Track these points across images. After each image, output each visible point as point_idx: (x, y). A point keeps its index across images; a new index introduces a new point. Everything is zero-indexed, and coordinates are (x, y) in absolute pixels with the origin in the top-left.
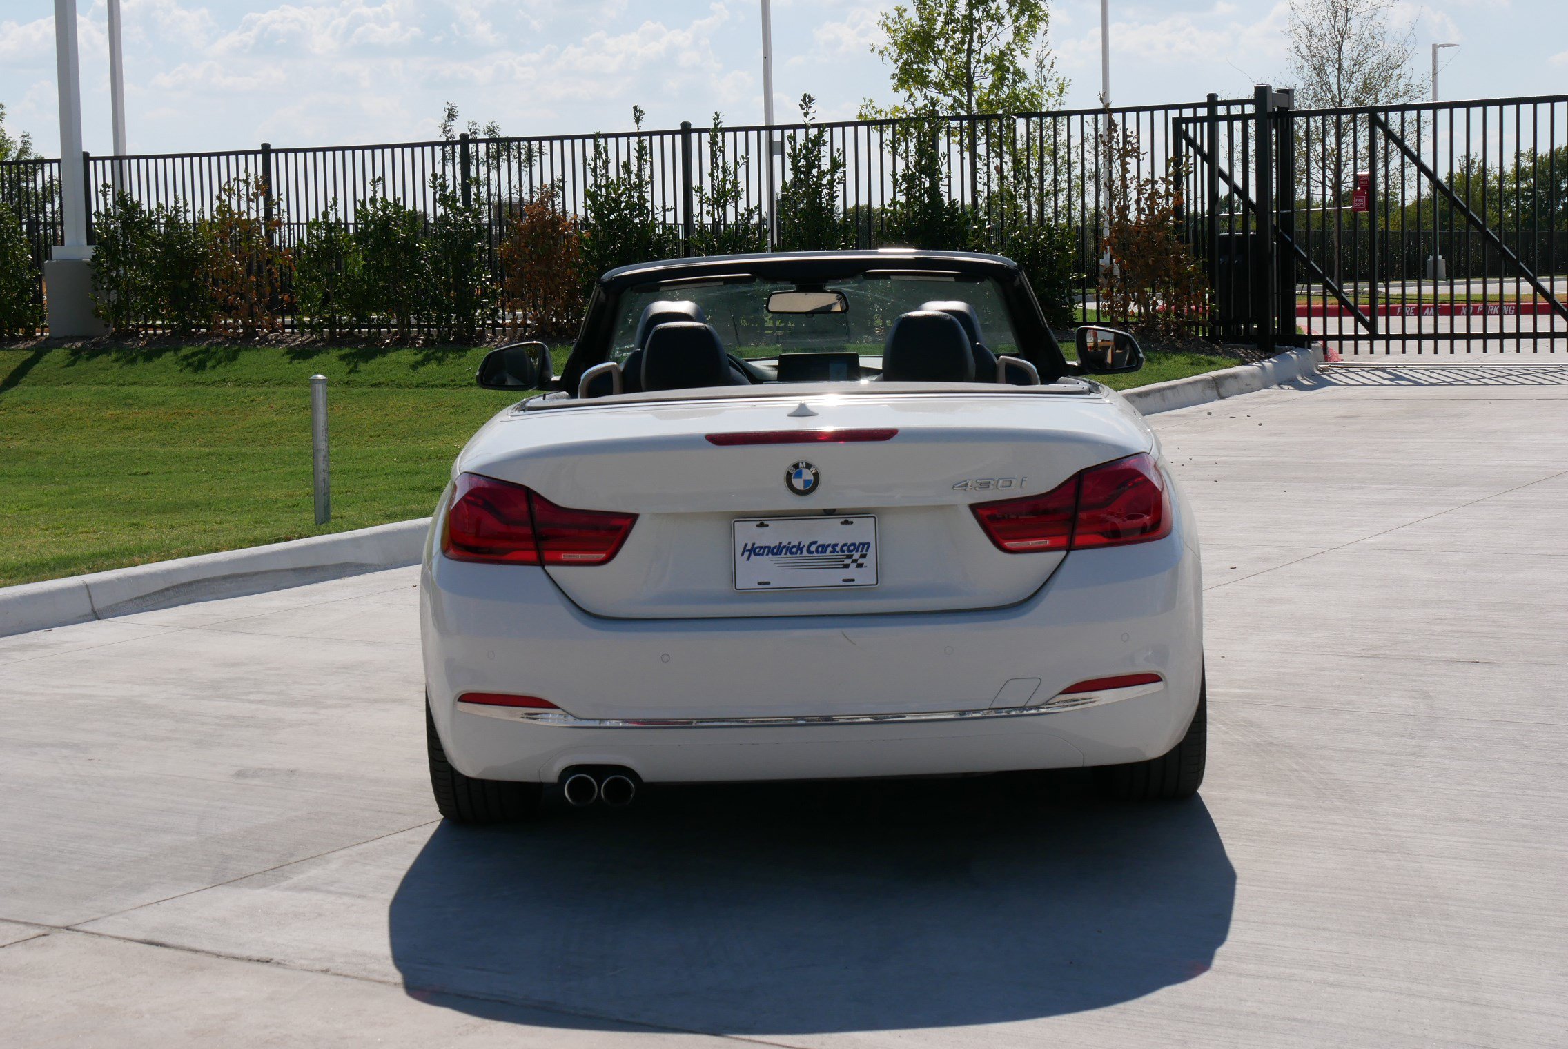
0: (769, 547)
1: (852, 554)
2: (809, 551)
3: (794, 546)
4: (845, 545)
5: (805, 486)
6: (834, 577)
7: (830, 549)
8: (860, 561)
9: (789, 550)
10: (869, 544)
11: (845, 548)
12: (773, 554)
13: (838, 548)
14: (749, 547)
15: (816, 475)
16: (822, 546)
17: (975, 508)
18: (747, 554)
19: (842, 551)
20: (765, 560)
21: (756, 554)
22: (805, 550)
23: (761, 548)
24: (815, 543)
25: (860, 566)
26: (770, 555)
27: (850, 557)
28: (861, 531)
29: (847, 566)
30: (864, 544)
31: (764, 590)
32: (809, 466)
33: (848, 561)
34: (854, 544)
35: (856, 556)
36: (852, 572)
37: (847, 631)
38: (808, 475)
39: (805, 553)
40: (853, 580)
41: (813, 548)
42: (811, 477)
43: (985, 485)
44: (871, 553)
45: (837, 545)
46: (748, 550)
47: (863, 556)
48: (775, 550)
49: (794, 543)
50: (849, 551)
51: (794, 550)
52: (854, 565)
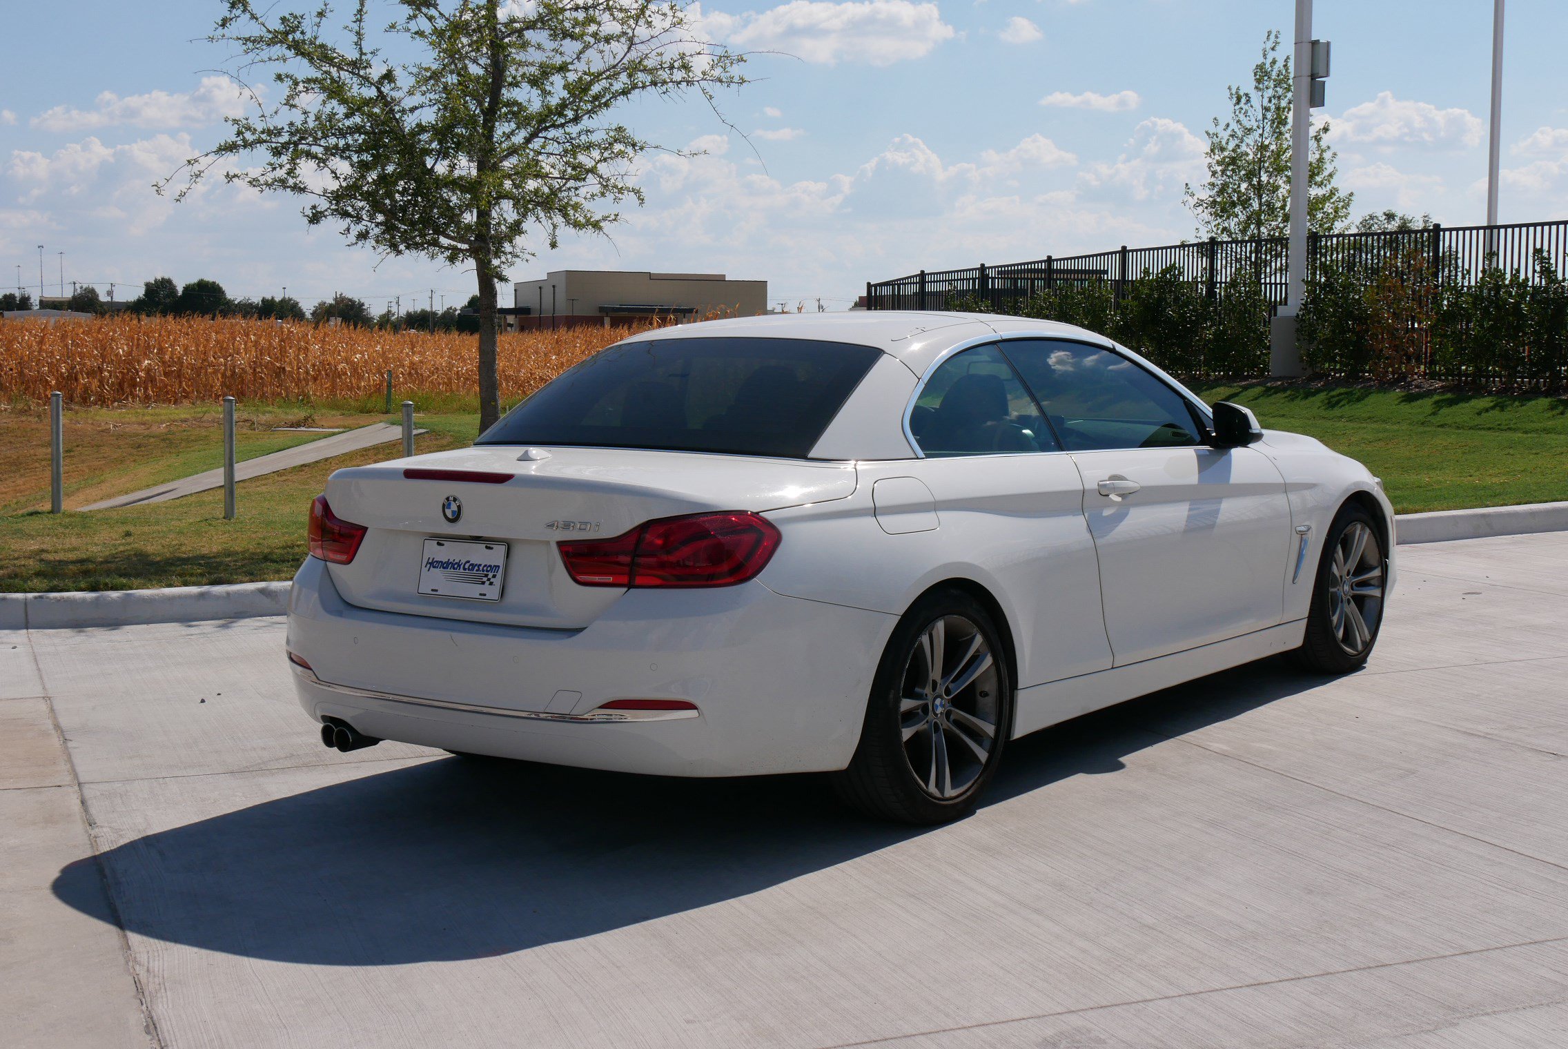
0: (441, 562)
1: (482, 573)
2: (465, 569)
3: (456, 563)
4: (485, 566)
5: (453, 516)
6: (474, 590)
7: (476, 568)
8: (492, 580)
9: (453, 565)
10: (499, 567)
11: (485, 568)
12: (444, 568)
13: (481, 568)
14: (430, 561)
15: (459, 507)
16: (472, 565)
17: (561, 545)
18: (428, 565)
19: (483, 571)
20: (437, 572)
21: (434, 567)
22: (462, 567)
23: (437, 562)
24: (468, 562)
25: (491, 584)
26: (441, 569)
27: (486, 576)
28: (496, 556)
29: (483, 583)
30: (496, 566)
31: (434, 597)
32: (455, 500)
33: (485, 579)
34: (490, 566)
35: (490, 575)
36: (486, 588)
37: (454, 634)
38: (454, 507)
39: (462, 570)
40: (485, 595)
41: (467, 566)
42: (456, 509)
43: (567, 526)
44: (499, 575)
45: (480, 565)
46: (430, 563)
47: (494, 576)
48: (445, 565)
49: (457, 561)
50: (487, 571)
51: (456, 566)
52: (488, 583)
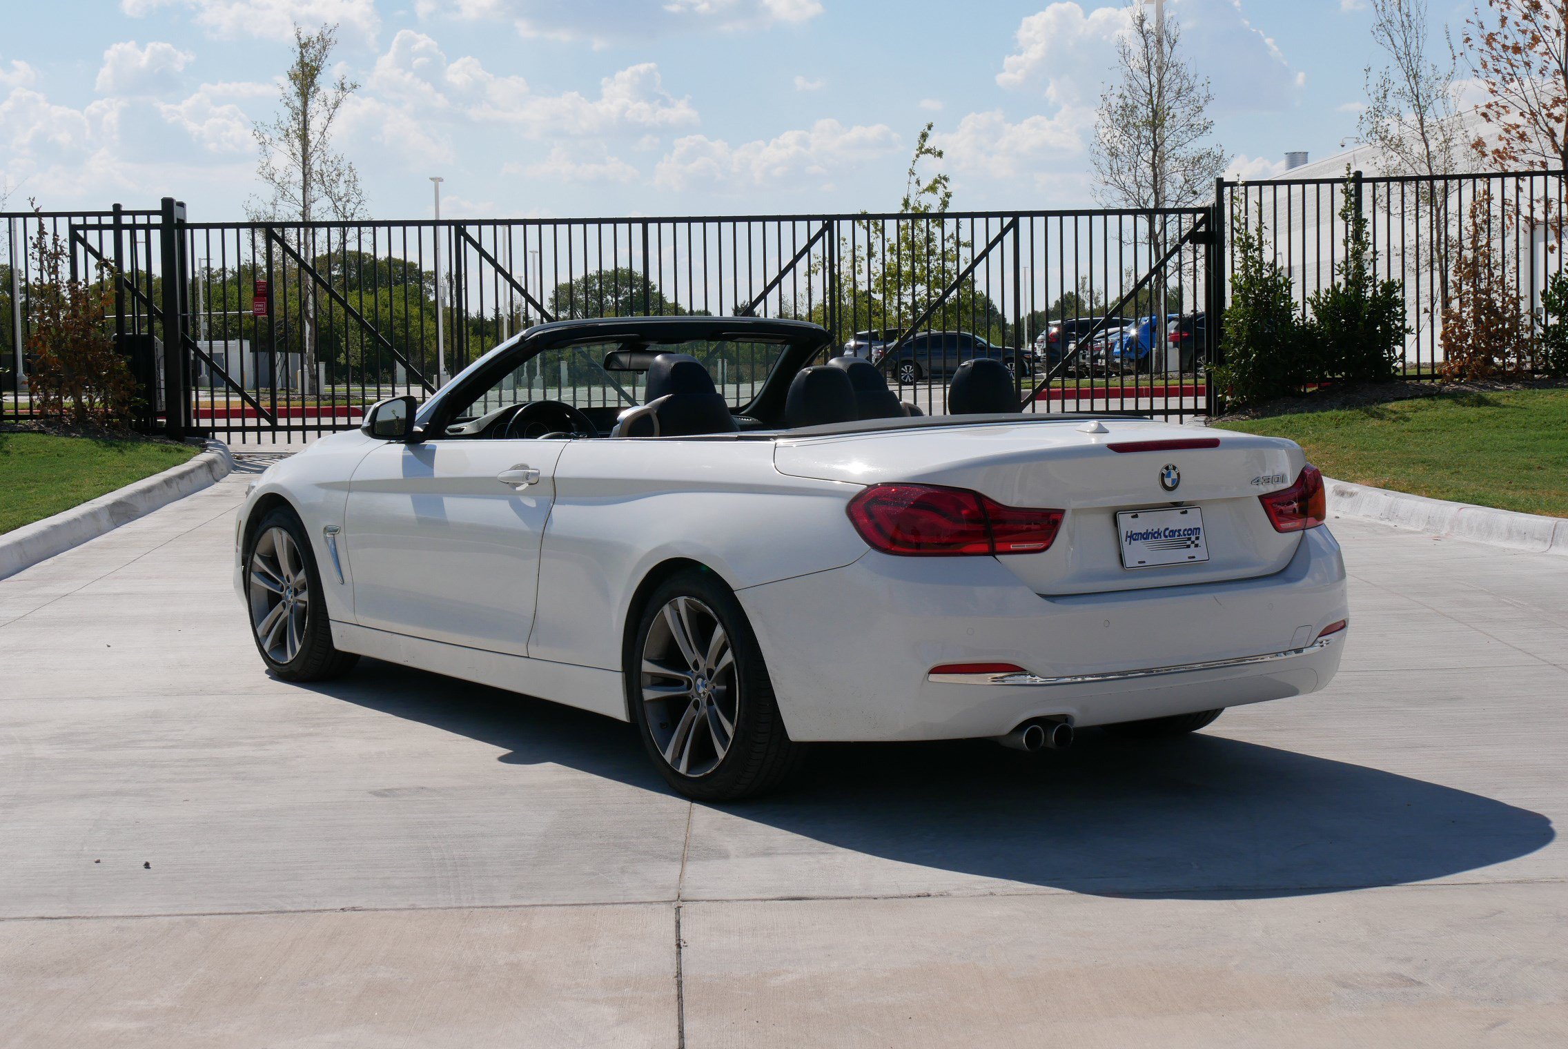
0: (1140, 533)
1: (1189, 537)
2: (1166, 537)
3: (1156, 532)
4: (1185, 530)
6: (1182, 555)
7: (1177, 533)
8: (1196, 542)
9: (1153, 535)
10: (1199, 529)
11: (1186, 533)
12: (1145, 539)
13: (1182, 533)
14: (1129, 534)
16: (1172, 531)
17: (1262, 498)
18: (1129, 539)
19: (1185, 535)
20: (1139, 544)
21: (1134, 539)
22: (1162, 534)
23: (1136, 534)
24: (1167, 529)
25: (1197, 546)
26: (1143, 540)
27: (1189, 539)
28: (1193, 518)
29: (1188, 546)
30: (1196, 529)
31: (1143, 568)
33: (1189, 543)
34: (1190, 529)
35: (1193, 538)
36: (1192, 551)
39: (1163, 538)
40: (1194, 557)
41: (1167, 533)
43: (1265, 481)
44: (1202, 535)
45: (1180, 530)
46: (1131, 537)
47: (1197, 538)
48: (1145, 536)
49: (1156, 530)
50: (1189, 535)
51: (1156, 535)
52: (1193, 546)
